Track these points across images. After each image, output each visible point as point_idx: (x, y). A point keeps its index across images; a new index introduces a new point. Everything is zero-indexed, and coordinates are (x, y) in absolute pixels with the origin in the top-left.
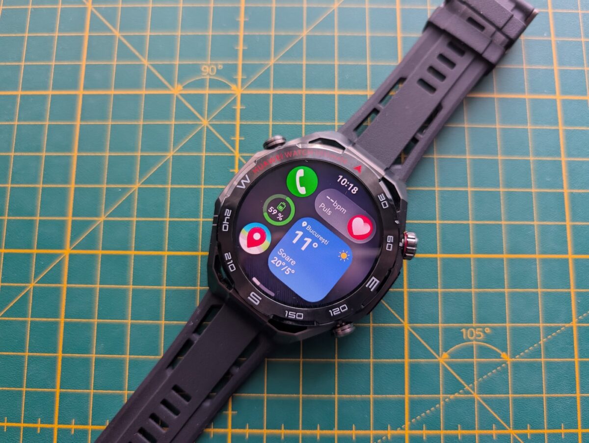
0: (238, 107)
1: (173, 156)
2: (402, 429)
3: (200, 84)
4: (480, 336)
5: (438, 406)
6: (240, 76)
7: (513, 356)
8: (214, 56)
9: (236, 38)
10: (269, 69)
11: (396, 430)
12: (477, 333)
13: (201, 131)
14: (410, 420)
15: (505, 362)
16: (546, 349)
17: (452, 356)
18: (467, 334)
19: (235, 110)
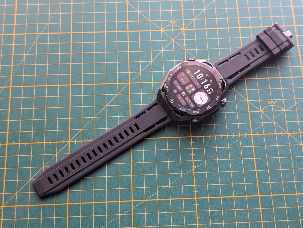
0: (184, 34)
2: (250, 134)
4: (274, 103)
5: (261, 126)
7: (286, 109)
11: (248, 134)
12: (273, 102)
13: (172, 43)
14: (252, 131)
15: (284, 111)
16: (297, 107)
17: (264, 110)
18: (269, 103)
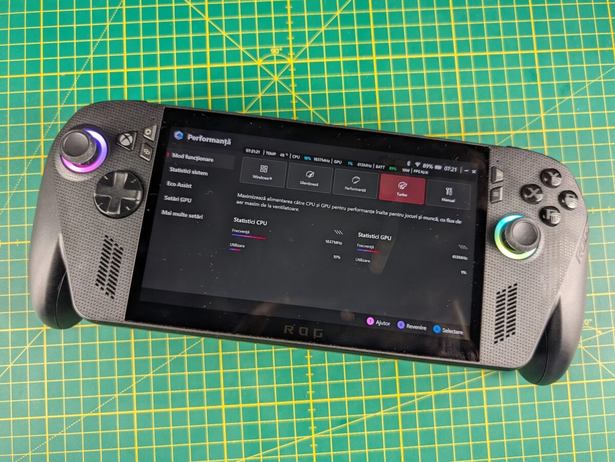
0: (292, 70)
1: (262, 97)
3: (272, 58)
6: (291, 53)
8: (277, 43)
9: (288, 33)
10: (306, 49)
13: (274, 83)
19: (290, 72)
